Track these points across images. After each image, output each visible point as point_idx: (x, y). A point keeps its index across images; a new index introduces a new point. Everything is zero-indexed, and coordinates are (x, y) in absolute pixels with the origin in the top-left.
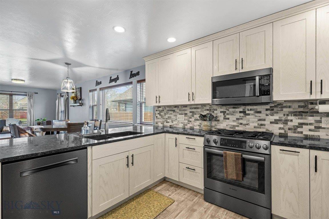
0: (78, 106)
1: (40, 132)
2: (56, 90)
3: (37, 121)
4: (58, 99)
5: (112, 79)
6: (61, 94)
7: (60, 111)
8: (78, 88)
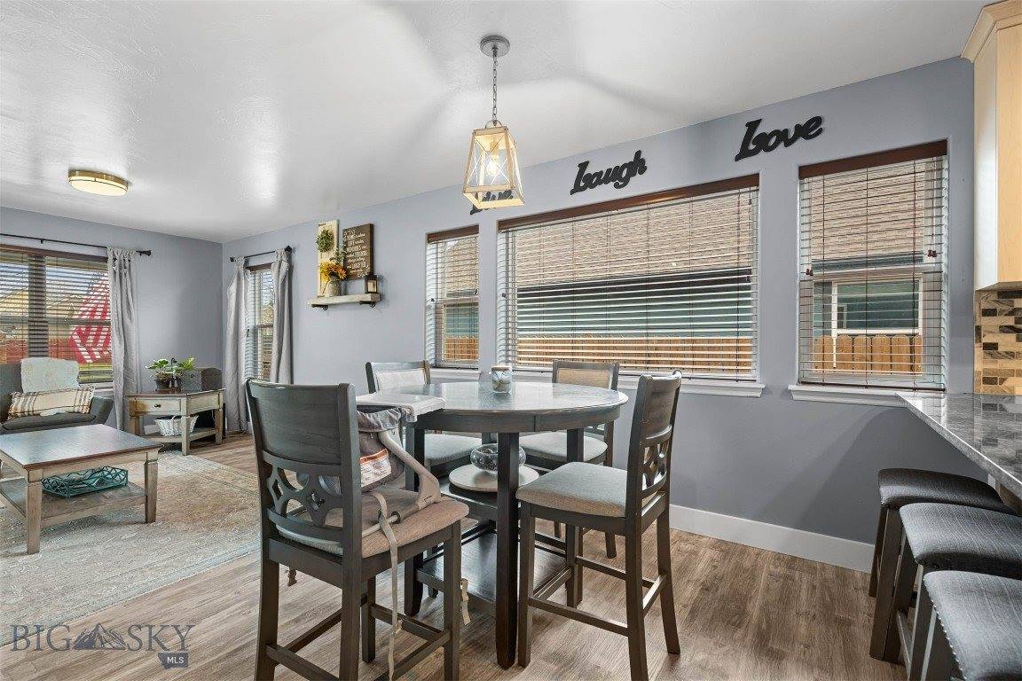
0: (363, 303)
1: (179, 417)
2: (219, 245)
3: (158, 369)
4: (235, 280)
5: (586, 173)
6: (247, 259)
7: (243, 329)
8: (358, 229)
